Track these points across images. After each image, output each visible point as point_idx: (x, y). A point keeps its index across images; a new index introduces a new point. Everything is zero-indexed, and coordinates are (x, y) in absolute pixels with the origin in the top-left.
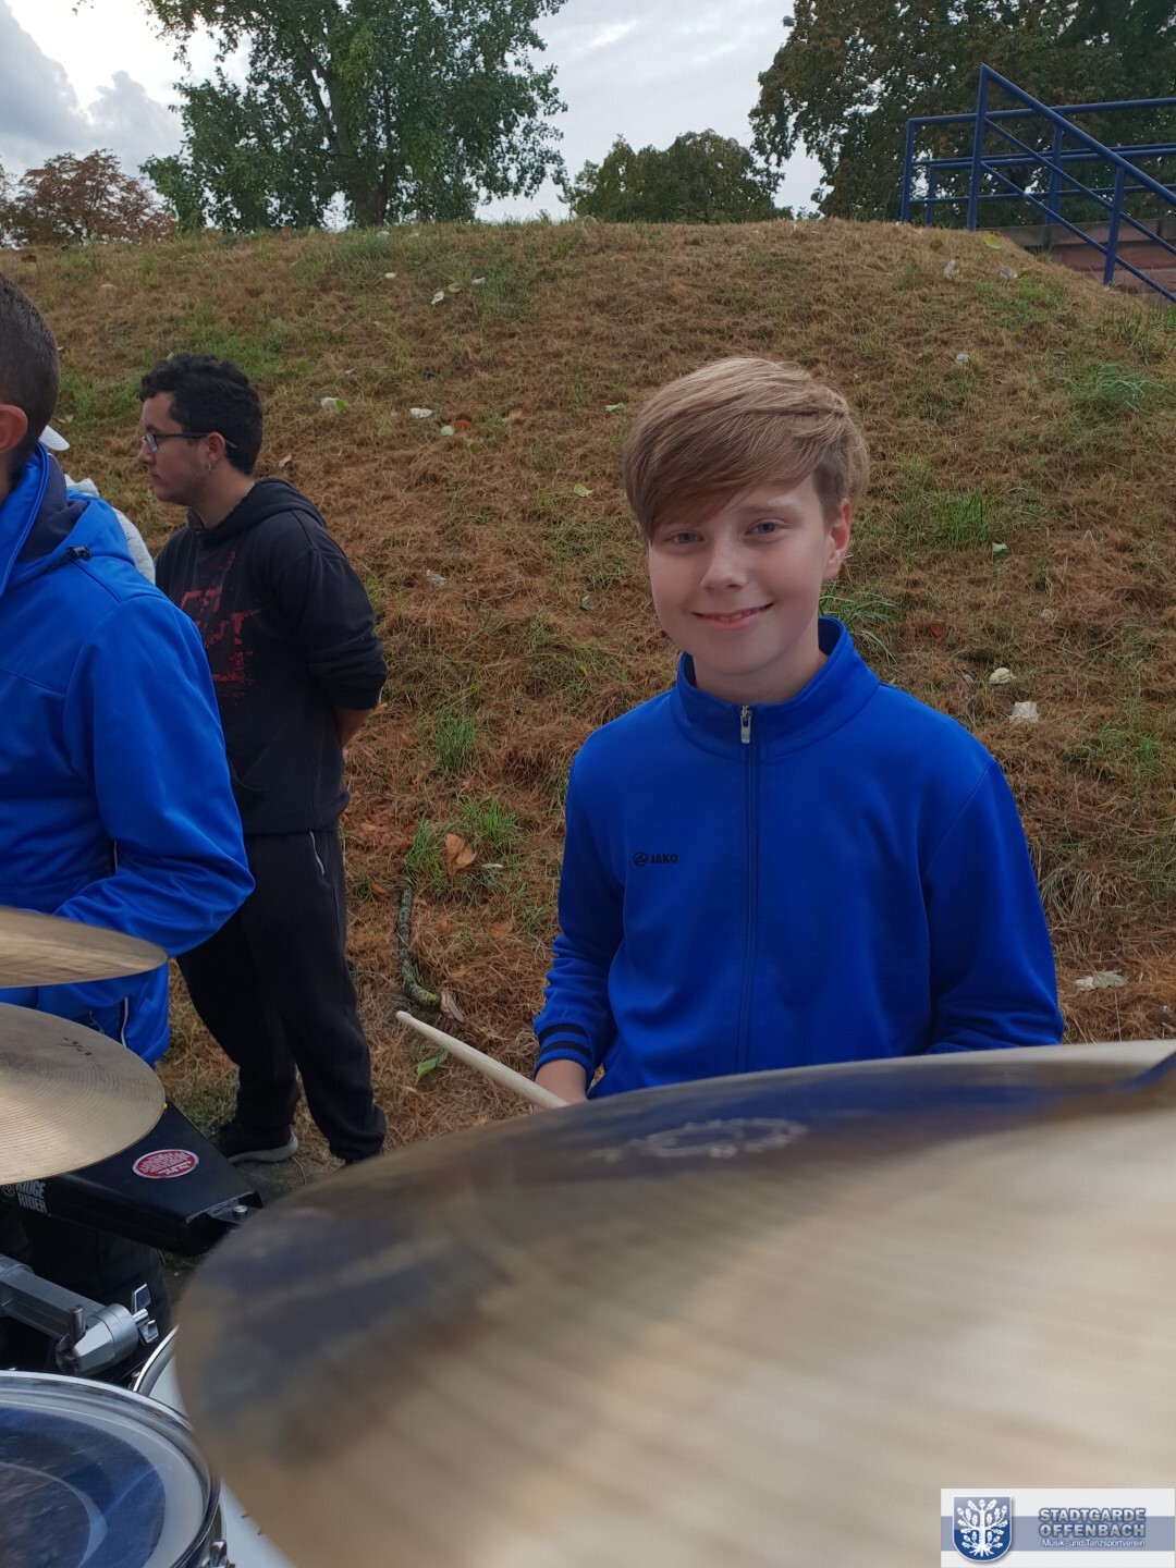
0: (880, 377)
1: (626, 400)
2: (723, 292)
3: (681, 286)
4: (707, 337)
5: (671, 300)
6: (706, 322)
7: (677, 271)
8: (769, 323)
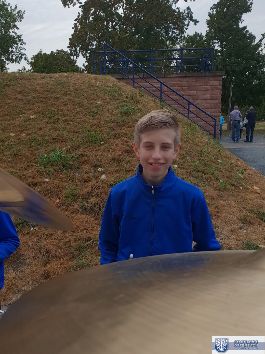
0: (81, 107)
1: (24, 114)
2: (48, 89)
3: (39, 88)
4: (44, 99)
5: (36, 91)
6: (44, 96)
7: (38, 84)
8: (58, 96)
